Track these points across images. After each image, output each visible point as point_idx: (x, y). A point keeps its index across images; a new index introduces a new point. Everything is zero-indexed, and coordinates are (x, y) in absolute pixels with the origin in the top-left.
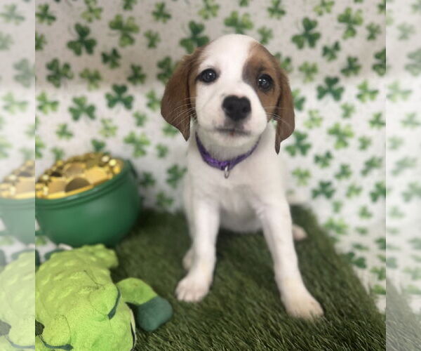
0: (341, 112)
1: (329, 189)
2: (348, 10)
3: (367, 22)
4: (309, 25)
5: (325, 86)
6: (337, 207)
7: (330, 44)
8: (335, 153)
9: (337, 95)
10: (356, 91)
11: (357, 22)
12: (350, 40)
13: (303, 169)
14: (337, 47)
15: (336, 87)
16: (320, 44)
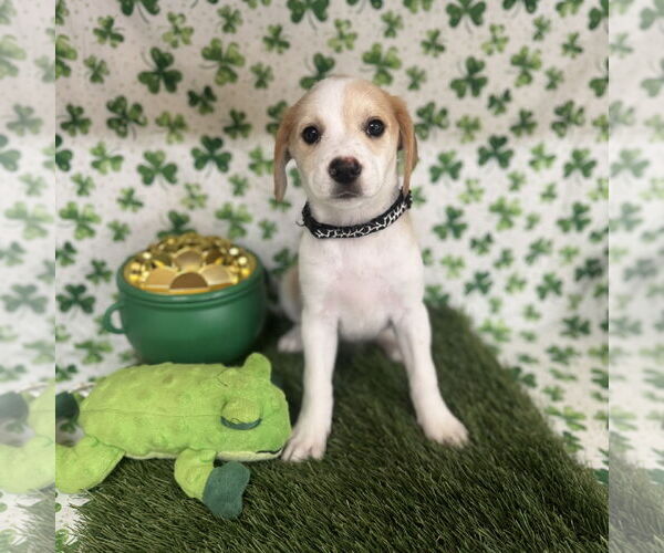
0: (508, 183)
1: (485, 282)
2: (525, 49)
3: (546, 66)
4: (474, 66)
5: (488, 147)
6: (495, 306)
7: (499, 93)
8: (496, 236)
9: (504, 160)
10: (529, 156)
11: (535, 65)
12: (525, 88)
13: (456, 255)
14: (507, 96)
15: (503, 149)
16: (486, 92)
